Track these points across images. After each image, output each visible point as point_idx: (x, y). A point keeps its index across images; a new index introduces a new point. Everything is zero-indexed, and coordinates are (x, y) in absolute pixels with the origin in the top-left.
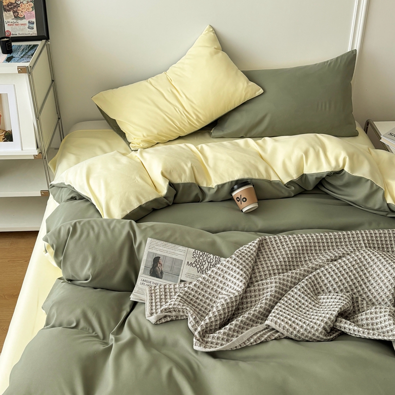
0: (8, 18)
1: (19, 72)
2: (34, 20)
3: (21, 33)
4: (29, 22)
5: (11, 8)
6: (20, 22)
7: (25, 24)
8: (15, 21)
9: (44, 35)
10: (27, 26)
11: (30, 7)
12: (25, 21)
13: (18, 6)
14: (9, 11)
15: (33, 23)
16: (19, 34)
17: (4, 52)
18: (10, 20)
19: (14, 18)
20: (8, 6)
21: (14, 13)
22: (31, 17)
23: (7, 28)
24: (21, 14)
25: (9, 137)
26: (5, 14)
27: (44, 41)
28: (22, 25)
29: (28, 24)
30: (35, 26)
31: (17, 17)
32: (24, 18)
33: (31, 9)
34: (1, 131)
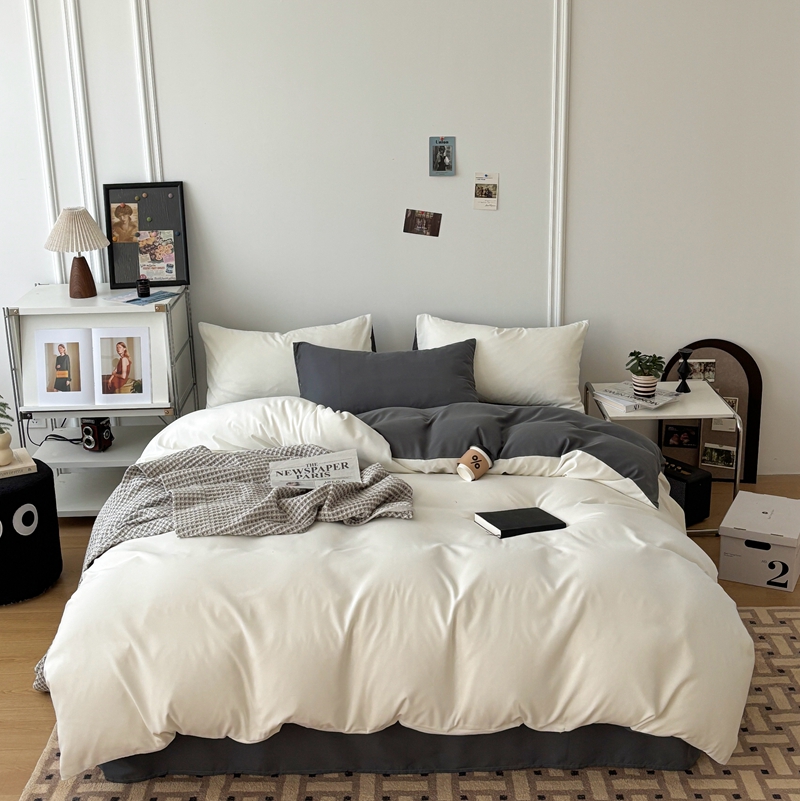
0: (143, 261)
1: (157, 311)
2: (173, 263)
3: (158, 277)
4: (168, 265)
5: (148, 251)
6: (157, 265)
7: (163, 268)
8: (151, 264)
9: (183, 280)
10: (165, 270)
11: (169, 249)
12: (163, 265)
13: (156, 247)
14: (146, 253)
15: (172, 267)
16: (154, 279)
17: (140, 296)
18: (146, 263)
19: (150, 260)
20: (145, 247)
21: (150, 255)
22: (170, 260)
23: (142, 272)
24: (159, 257)
25: (138, 388)
26: (140, 256)
27: (184, 286)
28: (159, 268)
29: (166, 268)
30: (174, 269)
31: (154, 260)
32: (162, 261)
33: (171, 251)
34: (129, 381)
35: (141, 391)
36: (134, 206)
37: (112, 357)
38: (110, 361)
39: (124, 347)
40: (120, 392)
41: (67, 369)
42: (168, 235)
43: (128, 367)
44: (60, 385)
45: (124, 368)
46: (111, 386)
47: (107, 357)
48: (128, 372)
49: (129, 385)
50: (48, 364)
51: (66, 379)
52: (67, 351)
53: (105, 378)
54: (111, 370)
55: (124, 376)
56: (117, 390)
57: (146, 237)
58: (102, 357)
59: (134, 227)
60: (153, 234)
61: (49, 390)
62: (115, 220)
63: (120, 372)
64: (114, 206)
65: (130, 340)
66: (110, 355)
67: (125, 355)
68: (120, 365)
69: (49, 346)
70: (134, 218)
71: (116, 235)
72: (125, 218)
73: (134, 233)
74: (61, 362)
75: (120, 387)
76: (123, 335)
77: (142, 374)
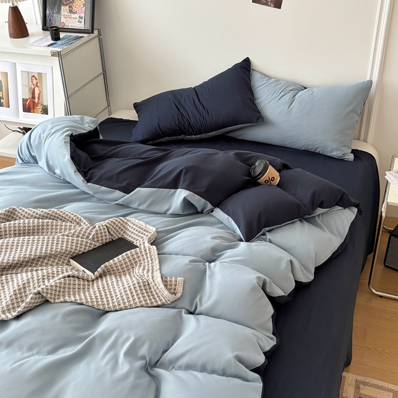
0: (64, 11)
1: (52, 55)
2: (83, 15)
3: (72, 25)
4: (79, 17)
5: (68, 4)
6: (73, 16)
7: (76, 18)
8: (69, 14)
10: (77, 20)
11: (82, 4)
12: (76, 16)
13: (73, 2)
14: (66, 5)
15: (82, 18)
16: (71, 26)
18: (66, 14)
19: (68, 12)
20: (66, 1)
21: (69, 8)
22: (81, 13)
23: (63, 20)
24: (74, 9)
25: (45, 111)
26: (63, 7)
28: (74, 18)
29: (78, 18)
30: (83, 21)
31: (71, 12)
32: (76, 13)
33: (82, 6)
34: (39, 105)
35: (47, 114)
37: (29, 86)
38: (27, 89)
39: (36, 79)
40: (33, 112)
41: (1, 91)
43: (39, 94)
45: (37, 95)
46: (29, 107)
47: (25, 86)
48: (39, 98)
49: (40, 107)
51: (1, 98)
52: (1, 78)
53: (24, 101)
54: (28, 96)
55: (36, 101)
56: (32, 110)
58: (22, 85)
63: (33, 97)
65: (40, 74)
66: (27, 84)
67: (37, 86)
68: (33, 93)
75: (33, 108)
76: (35, 70)
77: (48, 101)
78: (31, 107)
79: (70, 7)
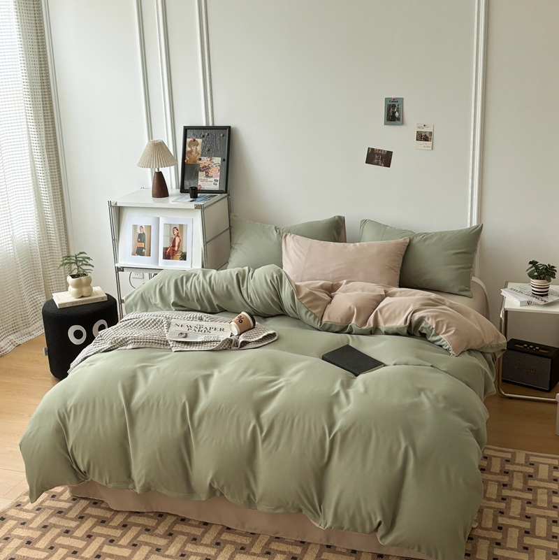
0: (201, 176)
1: (196, 208)
2: (218, 179)
3: (208, 187)
5: (205, 170)
6: (209, 179)
8: (206, 178)
9: (226, 190)
10: (213, 183)
12: (212, 179)
13: (209, 168)
14: (203, 171)
15: (218, 181)
17: (191, 197)
18: (203, 178)
19: (205, 176)
20: (203, 168)
22: (217, 177)
23: (200, 183)
24: (210, 174)
25: (184, 257)
26: (200, 173)
27: (225, 194)
28: (210, 181)
29: (214, 181)
30: (218, 183)
31: (207, 176)
32: (212, 177)
33: (218, 171)
34: (179, 252)
35: (185, 259)
36: (200, 141)
38: (169, 239)
39: (177, 230)
40: (173, 259)
41: (144, 242)
42: (218, 160)
43: (179, 243)
44: (139, 252)
45: (177, 244)
46: (168, 255)
47: (167, 236)
48: (179, 246)
49: (179, 254)
50: (133, 238)
51: (143, 248)
52: (144, 231)
54: (169, 245)
55: (176, 249)
56: (171, 257)
57: (205, 161)
58: (164, 236)
59: (199, 154)
60: (209, 159)
61: (133, 254)
62: (188, 149)
63: (174, 246)
64: (188, 140)
65: (181, 226)
66: (169, 235)
67: (178, 236)
68: (174, 242)
69: (135, 226)
70: (199, 148)
71: (187, 158)
72: (194, 148)
73: (198, 158)
74: (141, 237)
75: (173, 255)
76: (177, 223)
77: (187, 248)
78: (171, 254)
79: (206, 172)
